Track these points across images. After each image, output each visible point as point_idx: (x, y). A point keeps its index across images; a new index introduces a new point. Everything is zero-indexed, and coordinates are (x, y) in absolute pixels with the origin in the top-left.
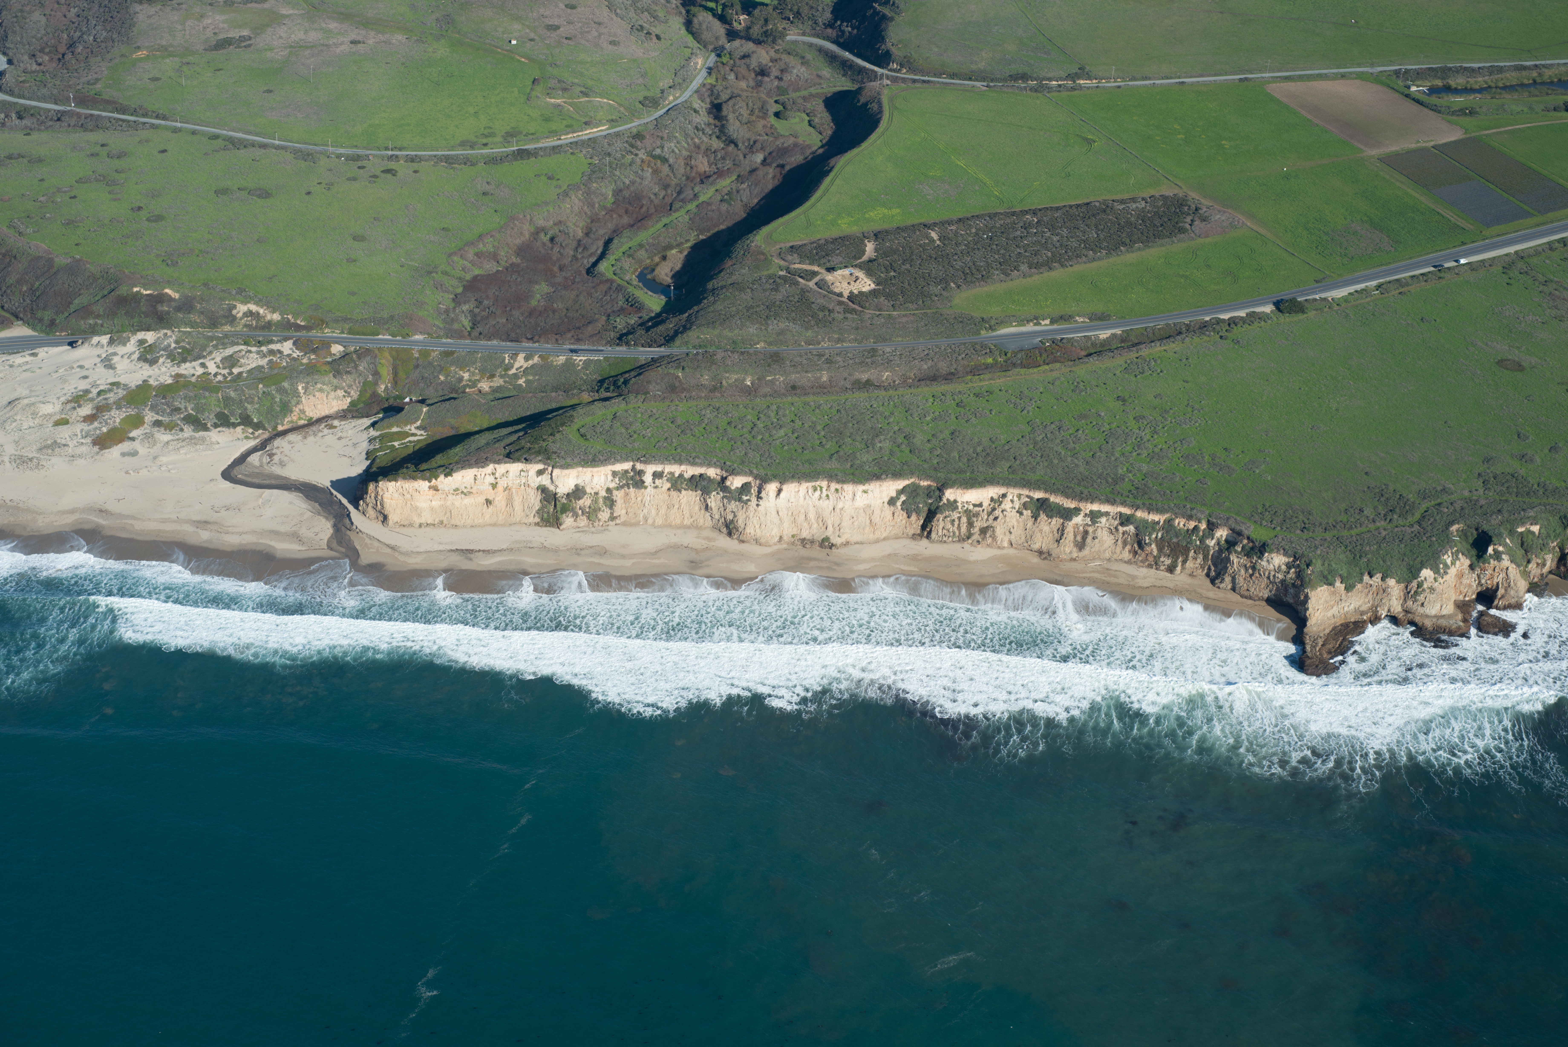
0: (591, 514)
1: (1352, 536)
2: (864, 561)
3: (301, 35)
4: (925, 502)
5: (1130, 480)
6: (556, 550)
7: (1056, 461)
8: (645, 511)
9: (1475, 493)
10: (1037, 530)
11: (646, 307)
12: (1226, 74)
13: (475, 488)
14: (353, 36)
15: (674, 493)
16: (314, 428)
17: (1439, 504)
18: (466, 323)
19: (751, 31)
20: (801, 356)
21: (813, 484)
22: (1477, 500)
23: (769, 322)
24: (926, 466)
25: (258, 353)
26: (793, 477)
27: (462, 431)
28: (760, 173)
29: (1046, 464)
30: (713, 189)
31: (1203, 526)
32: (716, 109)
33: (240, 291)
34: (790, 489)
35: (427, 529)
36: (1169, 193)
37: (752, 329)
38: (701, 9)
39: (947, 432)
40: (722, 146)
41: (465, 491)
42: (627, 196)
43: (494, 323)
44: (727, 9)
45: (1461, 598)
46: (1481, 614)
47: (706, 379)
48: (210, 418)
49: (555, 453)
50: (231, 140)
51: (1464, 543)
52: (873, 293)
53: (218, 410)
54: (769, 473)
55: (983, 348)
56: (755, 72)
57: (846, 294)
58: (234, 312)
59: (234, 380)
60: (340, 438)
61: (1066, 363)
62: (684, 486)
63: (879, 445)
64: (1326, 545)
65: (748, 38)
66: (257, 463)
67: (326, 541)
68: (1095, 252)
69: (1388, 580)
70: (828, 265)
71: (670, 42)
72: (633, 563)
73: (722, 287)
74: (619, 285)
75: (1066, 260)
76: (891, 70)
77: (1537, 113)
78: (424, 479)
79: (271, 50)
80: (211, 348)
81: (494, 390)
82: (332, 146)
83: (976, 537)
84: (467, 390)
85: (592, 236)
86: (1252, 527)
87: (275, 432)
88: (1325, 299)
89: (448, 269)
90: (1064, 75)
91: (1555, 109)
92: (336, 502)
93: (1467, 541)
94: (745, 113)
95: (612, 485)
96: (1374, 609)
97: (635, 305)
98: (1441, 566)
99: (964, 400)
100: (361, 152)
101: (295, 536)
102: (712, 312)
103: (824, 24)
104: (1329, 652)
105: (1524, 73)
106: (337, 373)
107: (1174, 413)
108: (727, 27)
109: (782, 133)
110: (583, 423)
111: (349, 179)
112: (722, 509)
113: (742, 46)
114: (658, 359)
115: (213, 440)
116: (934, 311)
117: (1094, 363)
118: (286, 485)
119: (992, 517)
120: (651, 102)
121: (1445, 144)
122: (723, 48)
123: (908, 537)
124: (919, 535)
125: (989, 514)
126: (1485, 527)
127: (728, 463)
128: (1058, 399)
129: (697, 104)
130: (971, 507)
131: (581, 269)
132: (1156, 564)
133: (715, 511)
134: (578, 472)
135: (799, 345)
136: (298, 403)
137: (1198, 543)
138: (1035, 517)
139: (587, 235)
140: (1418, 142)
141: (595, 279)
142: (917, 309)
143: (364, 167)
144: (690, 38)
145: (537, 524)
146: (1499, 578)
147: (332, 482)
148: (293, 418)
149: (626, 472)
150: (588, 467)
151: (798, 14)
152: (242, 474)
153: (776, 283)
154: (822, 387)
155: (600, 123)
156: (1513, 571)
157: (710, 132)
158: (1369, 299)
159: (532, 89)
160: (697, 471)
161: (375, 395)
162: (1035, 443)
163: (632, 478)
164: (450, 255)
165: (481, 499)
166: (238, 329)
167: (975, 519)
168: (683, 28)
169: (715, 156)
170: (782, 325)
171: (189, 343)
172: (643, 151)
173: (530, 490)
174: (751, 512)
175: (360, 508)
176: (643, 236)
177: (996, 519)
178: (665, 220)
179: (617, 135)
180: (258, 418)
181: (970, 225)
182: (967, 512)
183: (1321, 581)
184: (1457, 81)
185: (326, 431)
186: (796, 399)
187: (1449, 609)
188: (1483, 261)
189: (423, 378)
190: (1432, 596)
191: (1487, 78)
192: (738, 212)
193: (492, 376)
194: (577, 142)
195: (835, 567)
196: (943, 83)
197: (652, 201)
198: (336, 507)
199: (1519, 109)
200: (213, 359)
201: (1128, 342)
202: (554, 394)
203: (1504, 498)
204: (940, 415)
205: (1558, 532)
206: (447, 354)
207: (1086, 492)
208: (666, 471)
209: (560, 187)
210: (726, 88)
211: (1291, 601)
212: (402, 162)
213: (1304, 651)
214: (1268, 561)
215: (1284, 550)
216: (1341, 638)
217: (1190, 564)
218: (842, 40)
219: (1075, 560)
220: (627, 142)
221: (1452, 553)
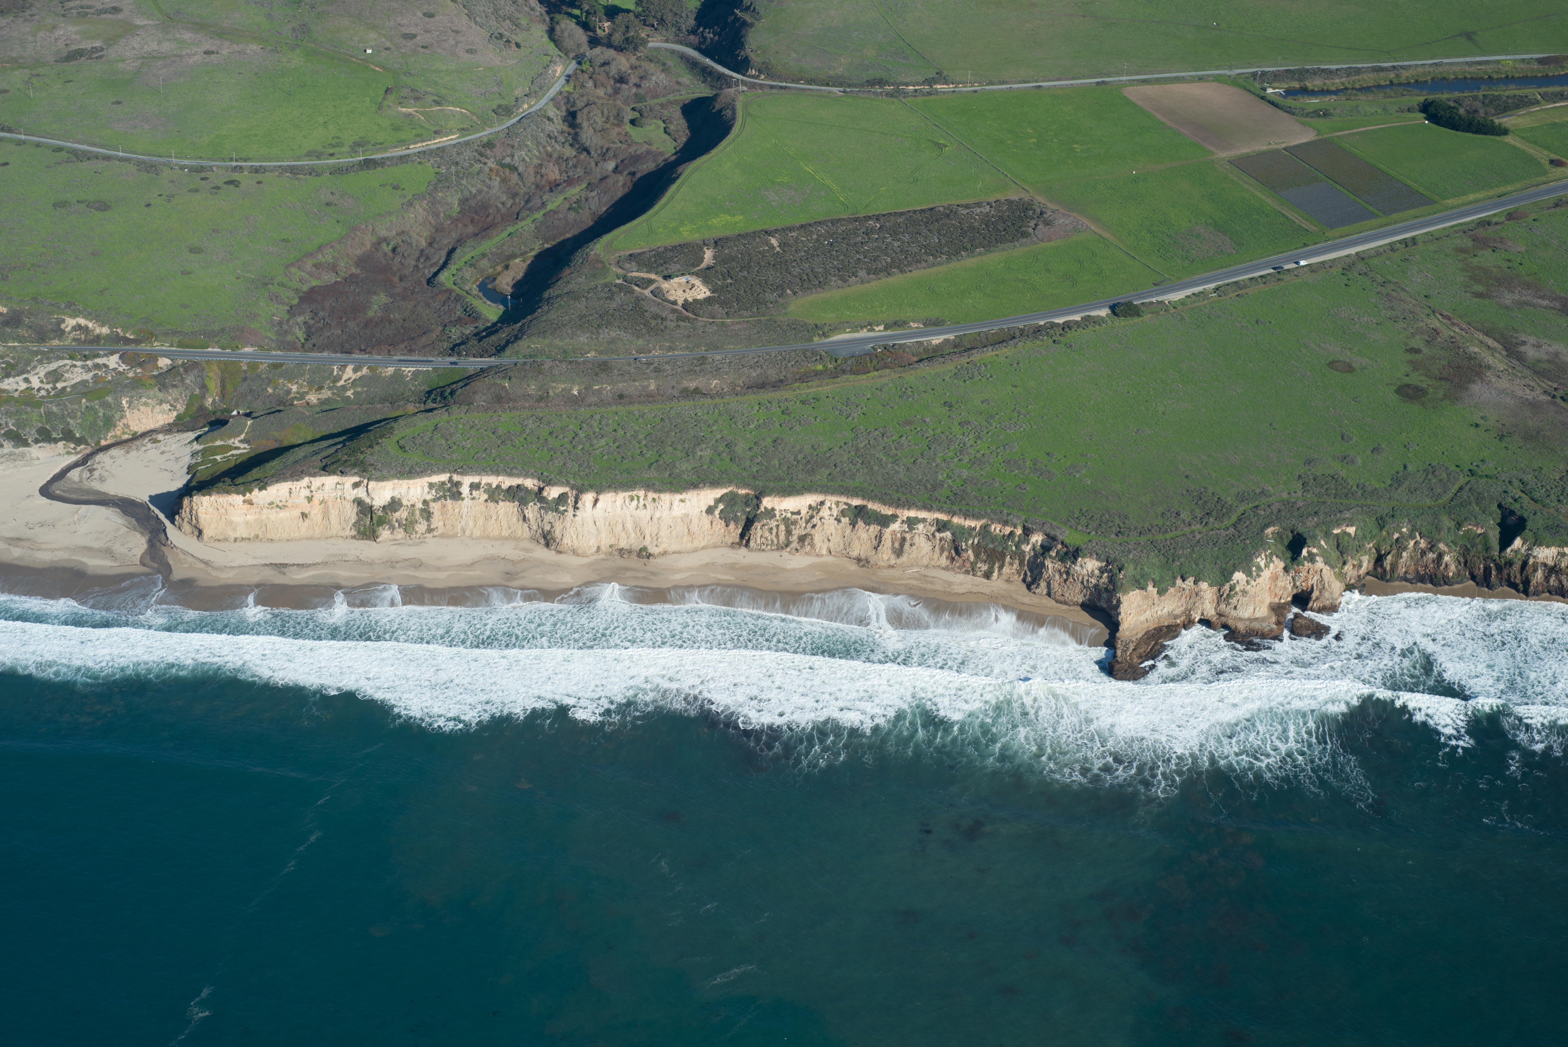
0: (408, 526)
1: (1166, 540)
2: (681, 571)
3: (154, 46)
4: (743, 510)
5: (949, 486)
6: (371, 564)
7: (876, 468)
8: (463, 523)
9: (1294, 495)
10: (855, 537)
11: (483, 316)
12: (1084, 77)
13: (290, 501)
14: (207, 46)
15: (491, 505)
16: (138, 443)
17: (1256, 507)
18: (301, 335)
19: (613, 38)
20: (630, 365)
21: (630, 493)
22: (1295, 503)
23: (601, 331)
24: (745, 474)
25: (83, 367)
26: (610, 487)
27: (286, 444)
28: (610, 181)
29: (866, 471)
30: (561, 198)
31: (1019, 531)
32: (571, 117)
33: (70, 305)
34: (607, 499)
35: (243, 544)
36: (1015, 197)
37: (583, 339)
38: (565, 16)
39: (770, 440)
40: (574, 153)
41: (280, 504)
42: (473, 205)
43: (329, 334)
44: (590, 16)
45: (1277, 600)
46: (1297, 616)
47: (532, 388)
48: (31, 434)
49: (372, 465)
50: (74, 152)
51: (1279, 546)
52: (708, 300)
53: (40, 425)
54: (586, 483)
55: (815, 355)
56: (615, 79)
57: (680, 302)
58: (63, 326)
59: (57, 395)
60: (162, 453)
61: (896, 369)
62: (501, 497)
63: (699, 453)
64: (1139, 549)
65: (609, 45)
66: (76, 479)
67: (139, 557)
68: (935, 257)
69: (1200, 583)
70: (666, 273)
71: (530, 50)
72: (448, 576)
73: (557, 297)
74: (458, 295)
75: (905, 265)
76: (750, 76)
77: (1391, 114)
78: (238, 493)
79: (123, 61)
80: (35, 363)
81: (322, 402)
82: (176, 157)
83: (795, 545)
84: (295, 402)
85: (435, 245)
86: (1068, 532)
87: (98, 447)
88: (1162, 302)
89: (285, 280)
90: (921, 79)
91: (1409, 110)
92: (153, 517)
93: (1282, 544)
94: (600, 120)
95: (429, 497)
96: (1188, 612)
97: (472, 315)
98: (1254, 569)
99: (790, 408)
100: (204, 163)
101: (108, 552)
102: (545, 321)
103: (687, 31)
104: (1140, 657)
105: (1382, 74)
106: (163, 387)
107: (1000, 419)
108: (591, 34)
109: (637, 140)
110: (403, 435)
111: (190, 191)
112: (539, 520)
113: (602, 53)
114: (487, 369)
115: (33, 456)
116: (768, 318)
117: (925, 369)
118: (104, 501)
119: (810, 525)
120: (505, 111)
121: (1297, 146)
122: (583, 55)
123: (726, 546)
124: (738, 543)
125: (807, 522)
126: (1300, 529)
127: (545, 474)
128: (884, 406)
129: (552, 112)
130: (789, 515)
131: (422, 279)
132: (973, 570)
133: (532, 522)
134: (394, 484)
135: (630, 354)
136: (122, 417)
137: (1014, 548)
138: (853, 524)
139: (430, 244)
140: (1270, 144)
141: (435, 289)
142: (751, 317)
143: (206, 179)
144: (552, 45)
145: (354, 537)
146: (1314, 580)
147: (150, 497)
148: (118, 432)
149: (443, 483)
150: (404, 479)
151: (662, 21)
152: (60, 490)
153: (611, 291)
154: (650, 395)
155: (451, 132)
156: (1327, 572)
157: (563, 140)
158: (1206, 302)
159: (384, 99)
160: (515, 481)
161: (202, 408)
162: (857, 450)
163: (449, 490)
164: (288, 266)
165: (297, 513)
166: (66, 343)
167: (793, 527)
168: (546, 36)
169: (568, 164)
170: (613, 334)
171: (13, 358)
172: (492, 160)
173: (346, 503)
174: (568, 523)
175: (176, 523)
176: (487, 246)
177: (814, 526)
178: (510, 229)
179: (467, 143)
180: (81, 433)
181: (812, 232)
182: (785, 520)
183: (1133, 585)
184: (1313, 83)
185: (149, 445)
186: (621, 408)
187: (1263, 611)
188: (1323, 263)
189: (251, 391)
190: (1245, 599)
191: (1344, 79)
192: (586, 220)
193: (320, 388)
194: (425, 152)
195: (652, 577)
196: (800, 89)
197: (498, 210)
198: (153, 523)
199: (1373, 111)
200: (37, 374)
201: (961, 347)
202: (379, 406)
203: (1322, 500)
204: (764, 423)
205: (1374, 533)
206: (276, 366)
207: (903, 499)
208: (483, 483)
209: (405, 197)
210: (582, 96)
211: (1105, 606)
212: (246, 173)
213: (1115, 656)
214: (1081, 566)
215: (1097, 554)
216: (1153, 643)
217: (1006, 570)
218: (703, 47)
219: (893, 567)
220: (476, 150)
221: (1266, 556)
